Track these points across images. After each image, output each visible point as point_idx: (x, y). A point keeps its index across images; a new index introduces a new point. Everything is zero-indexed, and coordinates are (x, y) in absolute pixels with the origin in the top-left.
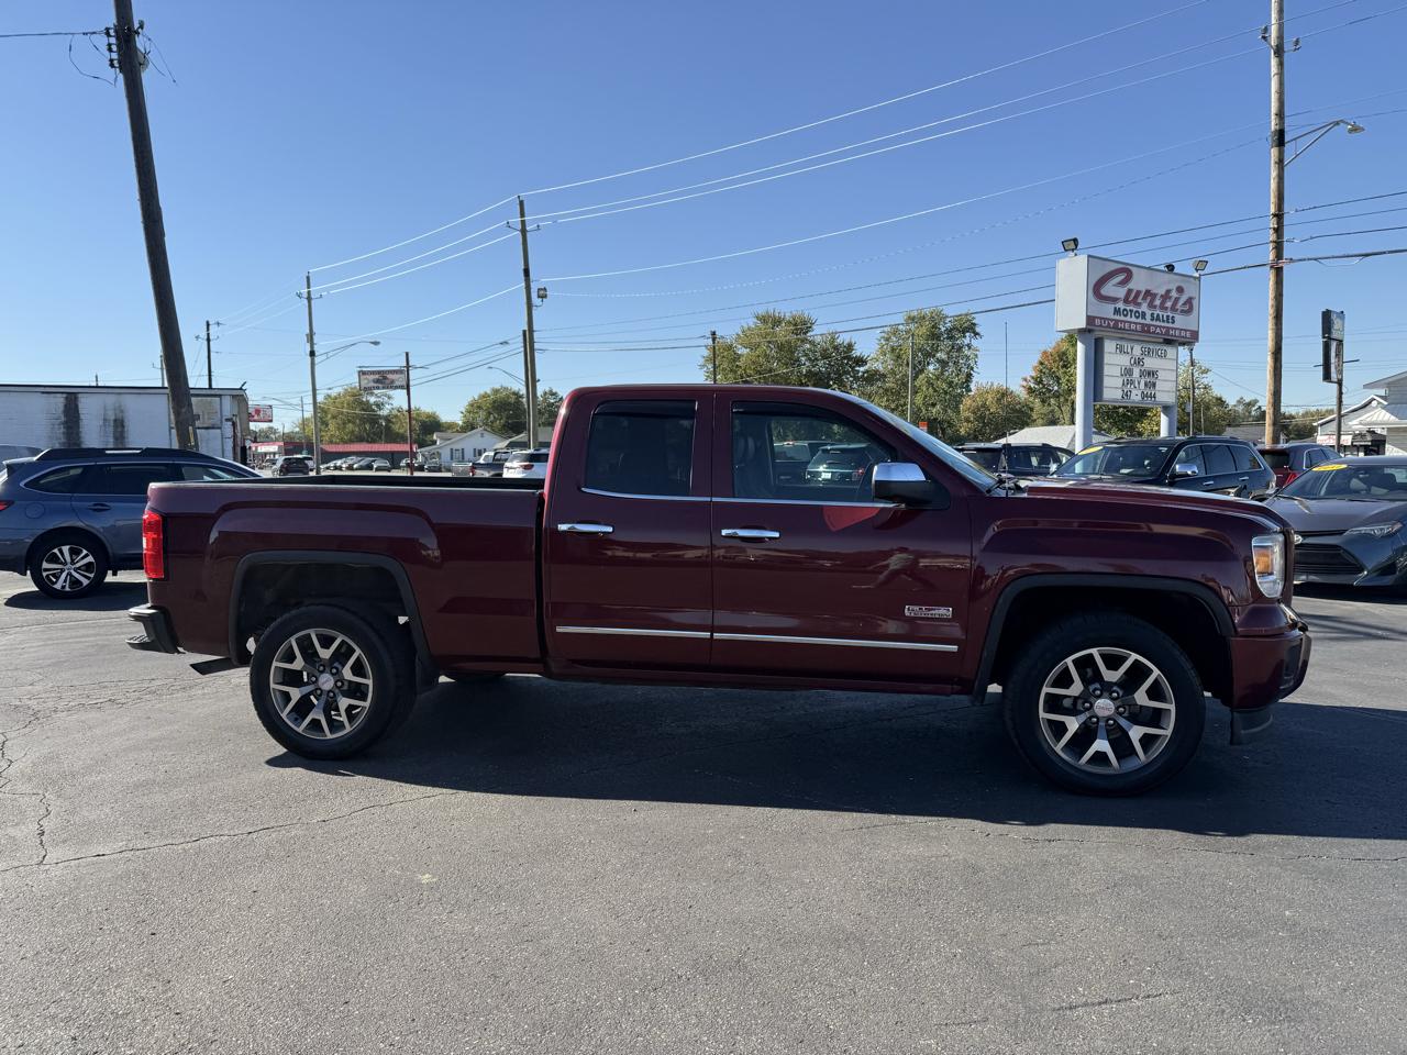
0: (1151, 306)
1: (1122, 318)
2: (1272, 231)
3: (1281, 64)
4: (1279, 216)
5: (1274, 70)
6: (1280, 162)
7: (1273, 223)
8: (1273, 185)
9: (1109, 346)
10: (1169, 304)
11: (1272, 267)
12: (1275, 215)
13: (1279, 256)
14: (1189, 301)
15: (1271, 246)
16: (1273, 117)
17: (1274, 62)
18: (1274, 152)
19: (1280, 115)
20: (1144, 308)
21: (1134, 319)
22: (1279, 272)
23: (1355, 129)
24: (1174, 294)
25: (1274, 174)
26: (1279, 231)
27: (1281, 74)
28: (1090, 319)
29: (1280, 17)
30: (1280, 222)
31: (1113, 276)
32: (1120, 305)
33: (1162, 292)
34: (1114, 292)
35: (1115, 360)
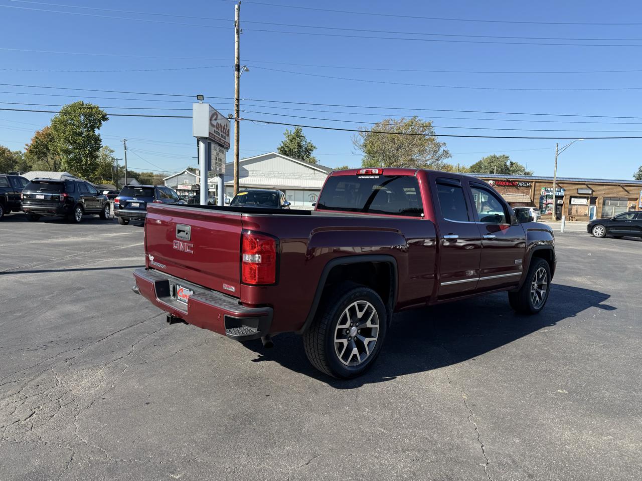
0: (221, 131)
1: (215, 134)
2: (235, 106)
3: (239, 38)
4: (238, 100)
5: (236, 39)
6: (238, 78)
7: (236, 102)
8: (236, 86)
9: (213, 145)
10: (224, 131)
11: (236, 120)
12: (237, 99)
13: (238, 116)
14: (228, 130)
15: (235, 112)
16: (236, 59)
17: (236, 36)
18: (236, 73)
19: (238, 58)
20: (220, 132)
21: (218, 136)
22: (238, 122)
23: (247, 70)
24: (225, 127)
25: (236, 82)
26: (238, 106)
27: (239, 42)
28: (210, 133)
29: (239, 19)
30: (238, 102)
31: (214, 115)
32: (215, 129)
33: (223, 126)
34: (214, 123)
35: (214, 153)
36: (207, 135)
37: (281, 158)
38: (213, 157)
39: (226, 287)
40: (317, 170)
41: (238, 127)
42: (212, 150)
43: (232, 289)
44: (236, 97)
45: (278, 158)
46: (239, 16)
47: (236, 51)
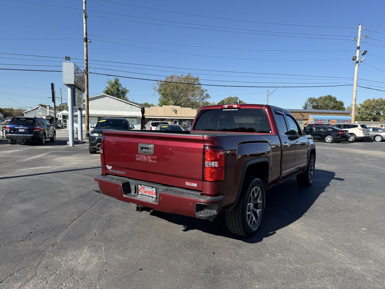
0: (81, 80)
1: (77, 83)
2: (85, 64)
3: (86, 21)
4: (87, 60)
5: (84, 22)
6: (87, 46)
7: (85, 62)
8: (85, 52)
9: (76, 89)
11: (86, 73)
12: (86, 60)
13: (87, 71)
14: (84, 80)
15: (85, 68)
16: (84, 34)
17: (84, 20)
18: (85, 43)
19: (86, 34)
20: (80, 81)
21: (79, 83)
22: (87, 75)
24: (83, 78)
25: (85, 49)
26: (87, 64)
27: (86, 23)
28: (75, 82)
30: (87, 62)
31: (77, 70)
32: (77, 79)
33: (81, 77)
34: (77, 75)
35: (77, 94)
36: (73, 83)
37: (109, 98)
38: (76, 98)
39: (188, 184)
40: (133, 105)
41: (87, 78)
42: (76, 93)
43: (195, 185)
44: (85, 58)
45: (107, 97)
46: (86, 7)
47: (85, 29)
